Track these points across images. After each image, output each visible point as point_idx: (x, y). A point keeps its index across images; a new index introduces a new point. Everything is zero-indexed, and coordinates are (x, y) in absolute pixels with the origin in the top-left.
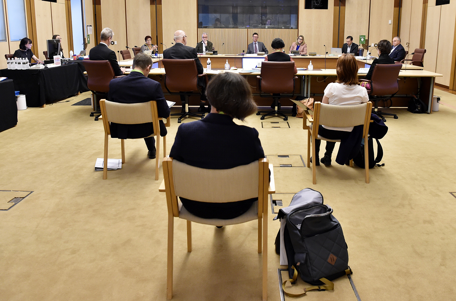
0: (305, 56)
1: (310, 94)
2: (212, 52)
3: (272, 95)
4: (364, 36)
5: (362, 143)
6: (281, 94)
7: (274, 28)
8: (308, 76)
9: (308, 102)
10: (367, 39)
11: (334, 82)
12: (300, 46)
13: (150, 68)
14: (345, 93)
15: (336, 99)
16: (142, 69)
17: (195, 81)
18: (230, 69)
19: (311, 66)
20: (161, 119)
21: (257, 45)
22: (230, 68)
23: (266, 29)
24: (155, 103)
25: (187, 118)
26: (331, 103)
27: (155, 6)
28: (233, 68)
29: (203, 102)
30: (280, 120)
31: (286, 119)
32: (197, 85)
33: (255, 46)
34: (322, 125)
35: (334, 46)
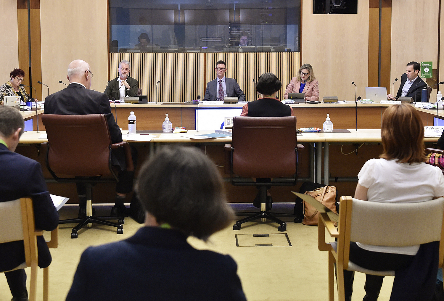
0: (316, 103)
1: (330, 177)
2: (138, 99)
3: (255, 181)
4: (431, 63)
5: (438, 278)
6: (272, 180)
7: (254, 52)
8: (323, 143)
9: (325, 193)
10: (436, 68)
11: (377, 158)
12: (305, 84)
13: (20, 134)
14: (400, 178)
15: (382, 190)
16: (3, 135)
17: (106, 156)
18: (172, 132)
19: (328, 125)
20: (39, 234)
21: (224, 84)
22: (173, 130)
23: (239, 52)
24: (29, 202)
25: (89, 228)
26: (373, 199)
27: (26, 10)
28: (178, 130)
29: (122, 195)
30: (271, 230)
31: (283, 228)
32: (109, 163)
33: (221, 85)
34: (357, 243)
35: (371, 84)
